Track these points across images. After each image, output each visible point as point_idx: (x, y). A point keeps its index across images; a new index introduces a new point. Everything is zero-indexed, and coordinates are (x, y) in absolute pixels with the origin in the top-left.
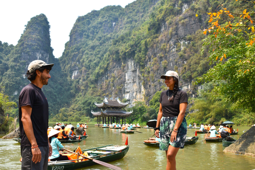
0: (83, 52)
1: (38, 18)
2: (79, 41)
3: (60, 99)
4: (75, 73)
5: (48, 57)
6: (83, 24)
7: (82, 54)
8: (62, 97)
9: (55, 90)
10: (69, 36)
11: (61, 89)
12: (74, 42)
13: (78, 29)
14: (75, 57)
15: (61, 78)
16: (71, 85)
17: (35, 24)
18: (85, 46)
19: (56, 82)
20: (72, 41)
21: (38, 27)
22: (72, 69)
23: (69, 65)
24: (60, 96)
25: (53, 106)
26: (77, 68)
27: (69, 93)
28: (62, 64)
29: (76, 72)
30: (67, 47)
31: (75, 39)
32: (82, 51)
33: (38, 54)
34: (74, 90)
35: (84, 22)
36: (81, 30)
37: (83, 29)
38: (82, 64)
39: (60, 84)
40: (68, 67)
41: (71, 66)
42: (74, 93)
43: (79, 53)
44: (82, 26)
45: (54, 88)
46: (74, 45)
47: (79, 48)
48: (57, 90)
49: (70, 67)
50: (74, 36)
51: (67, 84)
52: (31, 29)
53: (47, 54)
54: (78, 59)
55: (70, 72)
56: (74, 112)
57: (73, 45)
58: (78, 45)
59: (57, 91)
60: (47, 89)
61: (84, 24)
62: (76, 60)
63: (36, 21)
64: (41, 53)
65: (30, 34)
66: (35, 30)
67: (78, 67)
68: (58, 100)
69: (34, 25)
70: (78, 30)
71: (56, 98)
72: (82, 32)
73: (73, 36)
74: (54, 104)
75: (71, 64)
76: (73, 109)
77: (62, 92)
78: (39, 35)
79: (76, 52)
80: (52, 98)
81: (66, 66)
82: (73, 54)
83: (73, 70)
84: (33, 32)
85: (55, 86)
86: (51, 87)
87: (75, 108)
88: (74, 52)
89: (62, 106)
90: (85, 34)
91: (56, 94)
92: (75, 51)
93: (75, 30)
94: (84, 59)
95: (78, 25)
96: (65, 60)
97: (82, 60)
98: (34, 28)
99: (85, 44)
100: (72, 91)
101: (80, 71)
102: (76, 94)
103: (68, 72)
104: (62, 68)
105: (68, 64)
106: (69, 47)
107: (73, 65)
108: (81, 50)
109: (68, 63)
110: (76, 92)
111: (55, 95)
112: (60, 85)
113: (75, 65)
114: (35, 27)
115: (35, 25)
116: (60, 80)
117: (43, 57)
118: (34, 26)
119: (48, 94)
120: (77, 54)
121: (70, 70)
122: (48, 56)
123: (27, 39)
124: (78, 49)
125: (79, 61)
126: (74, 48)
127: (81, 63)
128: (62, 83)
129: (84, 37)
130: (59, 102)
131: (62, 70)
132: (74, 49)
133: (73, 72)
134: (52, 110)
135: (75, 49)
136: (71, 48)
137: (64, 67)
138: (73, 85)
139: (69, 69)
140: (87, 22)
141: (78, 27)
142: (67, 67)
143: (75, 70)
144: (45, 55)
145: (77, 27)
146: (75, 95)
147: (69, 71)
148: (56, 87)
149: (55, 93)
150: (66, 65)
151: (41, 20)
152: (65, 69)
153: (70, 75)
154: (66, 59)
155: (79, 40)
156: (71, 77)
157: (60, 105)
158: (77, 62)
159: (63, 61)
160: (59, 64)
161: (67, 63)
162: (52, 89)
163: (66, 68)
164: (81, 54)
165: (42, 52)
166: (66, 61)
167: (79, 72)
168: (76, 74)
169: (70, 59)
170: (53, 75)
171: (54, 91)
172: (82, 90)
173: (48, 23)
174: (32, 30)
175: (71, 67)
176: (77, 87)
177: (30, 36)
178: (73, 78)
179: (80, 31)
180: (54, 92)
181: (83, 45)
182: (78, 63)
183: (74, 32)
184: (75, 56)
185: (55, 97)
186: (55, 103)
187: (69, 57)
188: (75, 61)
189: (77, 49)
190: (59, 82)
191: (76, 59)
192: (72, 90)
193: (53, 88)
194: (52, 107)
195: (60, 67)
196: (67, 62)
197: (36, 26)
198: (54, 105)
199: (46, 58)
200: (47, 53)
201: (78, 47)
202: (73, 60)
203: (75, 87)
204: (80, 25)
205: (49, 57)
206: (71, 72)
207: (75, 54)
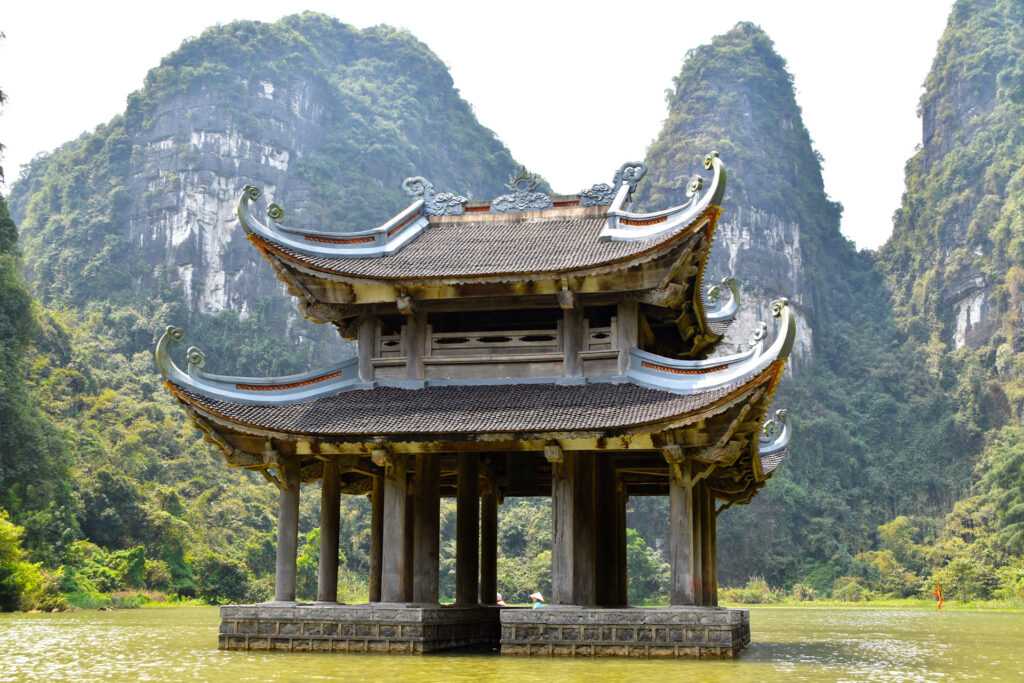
0: (1001, 181)
1: (718, 49)
2: (976, 125)
3: (890, 470)
4: (968, 311)
5: (796, 245)
6: (987, 24)
7: (996, 198)
8: (901, 458)
9: (856, 419)
10: (919, 113)
11: (892, 410)
12: (947, 138)
13: (959, 60)
14: (957, 221)
15: (888, 351)
16: (949, 383)
17: (704, 77)
18: (1009, 142)
19: (860, 374)
20: (935, 139)
21: (720, 89)
22: (951, 294)
23: (930, 274)
24: (887, 452)
25: (844, 507)
26: (979, 280)
27: (938, 429)
28: (893, 278)
29: (976, 305)
30: (914, 178)
31: (949, 118)
32: (996, 175)
33: (729, 234)
34: (969, 412)
35: (994, 15)
36: (981, 60)
37: (988, 55)
38: (1002, 252)
39: (886, 384)
40: (925, 283)
41: (938, 274)
42: (971, 426)
43: (980, 193)
44: (987, 36)
45: (848, 407)
46: (948, 158)
47: (978, 162)
48: (866, 418)
49: (938, 281)
50: (944, 108)
51: (922, 383)
52: (685, 106)
53: (787, 229)
54: (979, 226)
55: (939, 311)
56: (965, 537)
57: (941, 158)
58: (971, 150)
59: (870, 424)
60: (804, 417)
61: (994, 25)
62: (968, 235)
63: (705, 63)
64: (745, 224)
65: (678, 136)
66: (707, 112)
67: (983, 274)
68: (875, 474)
69: (695, 86)
70: (961, 64)
71: (864, 463)
72: (985, 69)
73: (939, 109)
74: (852, 502)
75: (941, 262)
76: (968, 524)
77: (899, 430)
78: (725, 133)
79: (960, 190)
80: (837, 464)
81: (917, 281)
82: (945, 205)
83: (957, 299)
84: (694, 124)
85: (855, 397)
86: (828, 407)
87: (976, 516)
88: (948, 191)
89: (901, 506)
90: (1007, 79)
91: (862, 443)
92: (954, 186)
93: (944, 73)
94: (1010, 220)
95: (959, 40)
96: (907, 250)
97: (1001, 225)
98: (699, 99)
99: (1010, 135)
100: (958, 417)
101: (998, 297)
102: (988, 435)
103: (927, 311)
104: (898, 297)
105: (923, 269)
106: (923, 176)
107: (949, 268)
108: (990, 170)
109: (922, 264)
110: (984, 424)
111: (857, 447)
112: (887, 390)
113: (965, 268)
114: (700, 93)
115: (704, 83)
116: (887, 363)
117: (765, 244)
118: (696, 90)
119: (811, 446)
120: (967, 200)
121: (940, 300)
122: (796, 238)
123: (663, 162)
124: (971, 172)
125: (981, 239)
126: (947, 173)
127: (995, 252)
128: (896, 379)
129: (1002, 95)
130: (879, 489)
131: (896, 309)
132: (951, 180)
133: (959, 310)
134: (836, 535)
135: (954, 173)
136: (931, 176)
137: (904, 289)
138: (965, 382)
139: (934, 297)
140: (1013, 10)
141: (961, 51)
142: (922, 285)
143: (969, 293)
144: (774, 235)
145: (953, 51)
146: (978, 435)
147: (933, 306)
148: (862, 405)
149: (853, 434)
150: (913, 278)
151: (734, 52)
152: (911, 301)
153: (941, 325)
154: (910, 243)
155: (975, 119)
156: (947, 336)
157: (892, 500)
158: (972, 249)
159: (896, 262)
160: (878, 279)
161: (916, 265)
162: (834, 414)
163: (915, 291)
164: (990, 196)
165: (755, 217)
166: (913, 255)
167: (993, 302)
168: (975, 317)
169: (930, 237)
170: (837, 338)
171: (850, 423)
172: (1014, 408)
173: (777, 63)
174: (688, 112)
175: (939, 287)
176: (986, 391)
177: (678, 145)
178: (960, 343)
179: (977, 67)
180: (847, 433)
181: (1001, 139)
182: (979, 252)
183: (941, 80)
184: (959, 214)
185: (853, 460)
186: (856, 491)
187: (925, 225)
188: (962, 246)
189: (966, 175)
190: (874, 372)
191: (964, 233)
192: (956, 410)
193: (841, 410)
194: (840, 518)
195: (887, 295)
196: (918, 257)
197: (708, 88)
198: (849, 503)
199: (780, 247)
200: (788, 221)
201: (971, 161)
202: (947, 241)
203: (976, 391)
204: (969, 37)
205: (801, 242)
206: (947, 310)
207: (956, 206)
